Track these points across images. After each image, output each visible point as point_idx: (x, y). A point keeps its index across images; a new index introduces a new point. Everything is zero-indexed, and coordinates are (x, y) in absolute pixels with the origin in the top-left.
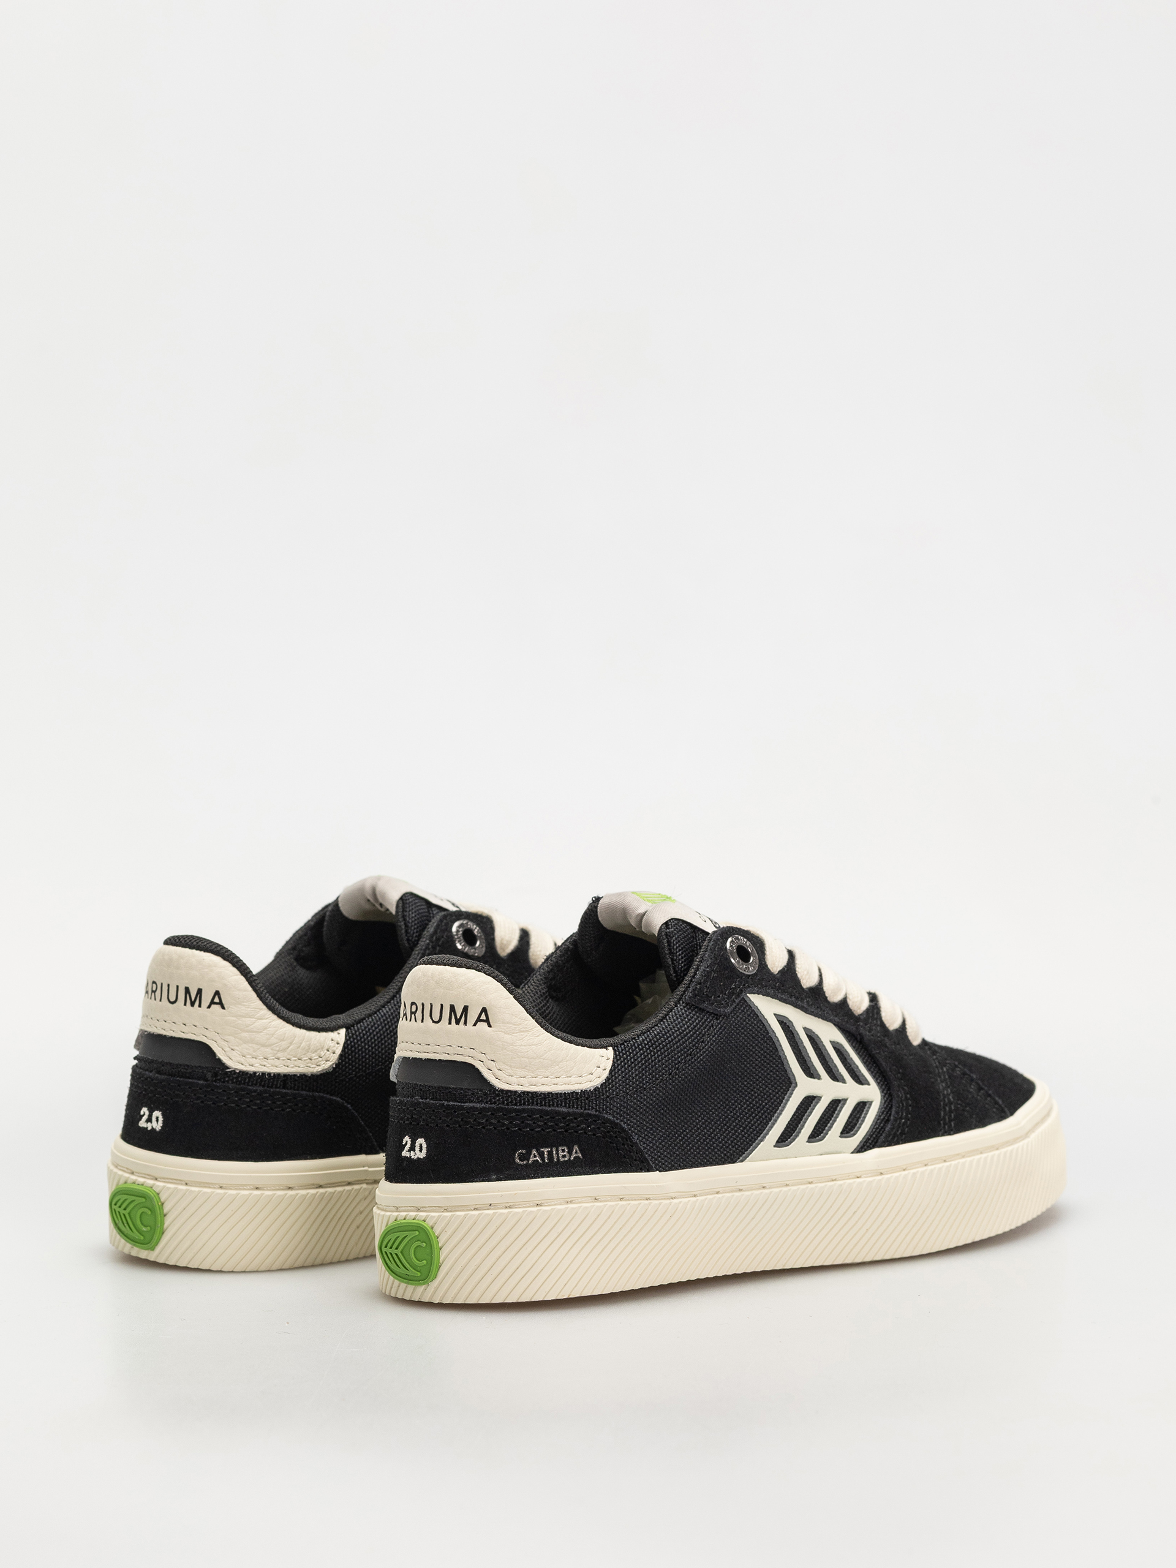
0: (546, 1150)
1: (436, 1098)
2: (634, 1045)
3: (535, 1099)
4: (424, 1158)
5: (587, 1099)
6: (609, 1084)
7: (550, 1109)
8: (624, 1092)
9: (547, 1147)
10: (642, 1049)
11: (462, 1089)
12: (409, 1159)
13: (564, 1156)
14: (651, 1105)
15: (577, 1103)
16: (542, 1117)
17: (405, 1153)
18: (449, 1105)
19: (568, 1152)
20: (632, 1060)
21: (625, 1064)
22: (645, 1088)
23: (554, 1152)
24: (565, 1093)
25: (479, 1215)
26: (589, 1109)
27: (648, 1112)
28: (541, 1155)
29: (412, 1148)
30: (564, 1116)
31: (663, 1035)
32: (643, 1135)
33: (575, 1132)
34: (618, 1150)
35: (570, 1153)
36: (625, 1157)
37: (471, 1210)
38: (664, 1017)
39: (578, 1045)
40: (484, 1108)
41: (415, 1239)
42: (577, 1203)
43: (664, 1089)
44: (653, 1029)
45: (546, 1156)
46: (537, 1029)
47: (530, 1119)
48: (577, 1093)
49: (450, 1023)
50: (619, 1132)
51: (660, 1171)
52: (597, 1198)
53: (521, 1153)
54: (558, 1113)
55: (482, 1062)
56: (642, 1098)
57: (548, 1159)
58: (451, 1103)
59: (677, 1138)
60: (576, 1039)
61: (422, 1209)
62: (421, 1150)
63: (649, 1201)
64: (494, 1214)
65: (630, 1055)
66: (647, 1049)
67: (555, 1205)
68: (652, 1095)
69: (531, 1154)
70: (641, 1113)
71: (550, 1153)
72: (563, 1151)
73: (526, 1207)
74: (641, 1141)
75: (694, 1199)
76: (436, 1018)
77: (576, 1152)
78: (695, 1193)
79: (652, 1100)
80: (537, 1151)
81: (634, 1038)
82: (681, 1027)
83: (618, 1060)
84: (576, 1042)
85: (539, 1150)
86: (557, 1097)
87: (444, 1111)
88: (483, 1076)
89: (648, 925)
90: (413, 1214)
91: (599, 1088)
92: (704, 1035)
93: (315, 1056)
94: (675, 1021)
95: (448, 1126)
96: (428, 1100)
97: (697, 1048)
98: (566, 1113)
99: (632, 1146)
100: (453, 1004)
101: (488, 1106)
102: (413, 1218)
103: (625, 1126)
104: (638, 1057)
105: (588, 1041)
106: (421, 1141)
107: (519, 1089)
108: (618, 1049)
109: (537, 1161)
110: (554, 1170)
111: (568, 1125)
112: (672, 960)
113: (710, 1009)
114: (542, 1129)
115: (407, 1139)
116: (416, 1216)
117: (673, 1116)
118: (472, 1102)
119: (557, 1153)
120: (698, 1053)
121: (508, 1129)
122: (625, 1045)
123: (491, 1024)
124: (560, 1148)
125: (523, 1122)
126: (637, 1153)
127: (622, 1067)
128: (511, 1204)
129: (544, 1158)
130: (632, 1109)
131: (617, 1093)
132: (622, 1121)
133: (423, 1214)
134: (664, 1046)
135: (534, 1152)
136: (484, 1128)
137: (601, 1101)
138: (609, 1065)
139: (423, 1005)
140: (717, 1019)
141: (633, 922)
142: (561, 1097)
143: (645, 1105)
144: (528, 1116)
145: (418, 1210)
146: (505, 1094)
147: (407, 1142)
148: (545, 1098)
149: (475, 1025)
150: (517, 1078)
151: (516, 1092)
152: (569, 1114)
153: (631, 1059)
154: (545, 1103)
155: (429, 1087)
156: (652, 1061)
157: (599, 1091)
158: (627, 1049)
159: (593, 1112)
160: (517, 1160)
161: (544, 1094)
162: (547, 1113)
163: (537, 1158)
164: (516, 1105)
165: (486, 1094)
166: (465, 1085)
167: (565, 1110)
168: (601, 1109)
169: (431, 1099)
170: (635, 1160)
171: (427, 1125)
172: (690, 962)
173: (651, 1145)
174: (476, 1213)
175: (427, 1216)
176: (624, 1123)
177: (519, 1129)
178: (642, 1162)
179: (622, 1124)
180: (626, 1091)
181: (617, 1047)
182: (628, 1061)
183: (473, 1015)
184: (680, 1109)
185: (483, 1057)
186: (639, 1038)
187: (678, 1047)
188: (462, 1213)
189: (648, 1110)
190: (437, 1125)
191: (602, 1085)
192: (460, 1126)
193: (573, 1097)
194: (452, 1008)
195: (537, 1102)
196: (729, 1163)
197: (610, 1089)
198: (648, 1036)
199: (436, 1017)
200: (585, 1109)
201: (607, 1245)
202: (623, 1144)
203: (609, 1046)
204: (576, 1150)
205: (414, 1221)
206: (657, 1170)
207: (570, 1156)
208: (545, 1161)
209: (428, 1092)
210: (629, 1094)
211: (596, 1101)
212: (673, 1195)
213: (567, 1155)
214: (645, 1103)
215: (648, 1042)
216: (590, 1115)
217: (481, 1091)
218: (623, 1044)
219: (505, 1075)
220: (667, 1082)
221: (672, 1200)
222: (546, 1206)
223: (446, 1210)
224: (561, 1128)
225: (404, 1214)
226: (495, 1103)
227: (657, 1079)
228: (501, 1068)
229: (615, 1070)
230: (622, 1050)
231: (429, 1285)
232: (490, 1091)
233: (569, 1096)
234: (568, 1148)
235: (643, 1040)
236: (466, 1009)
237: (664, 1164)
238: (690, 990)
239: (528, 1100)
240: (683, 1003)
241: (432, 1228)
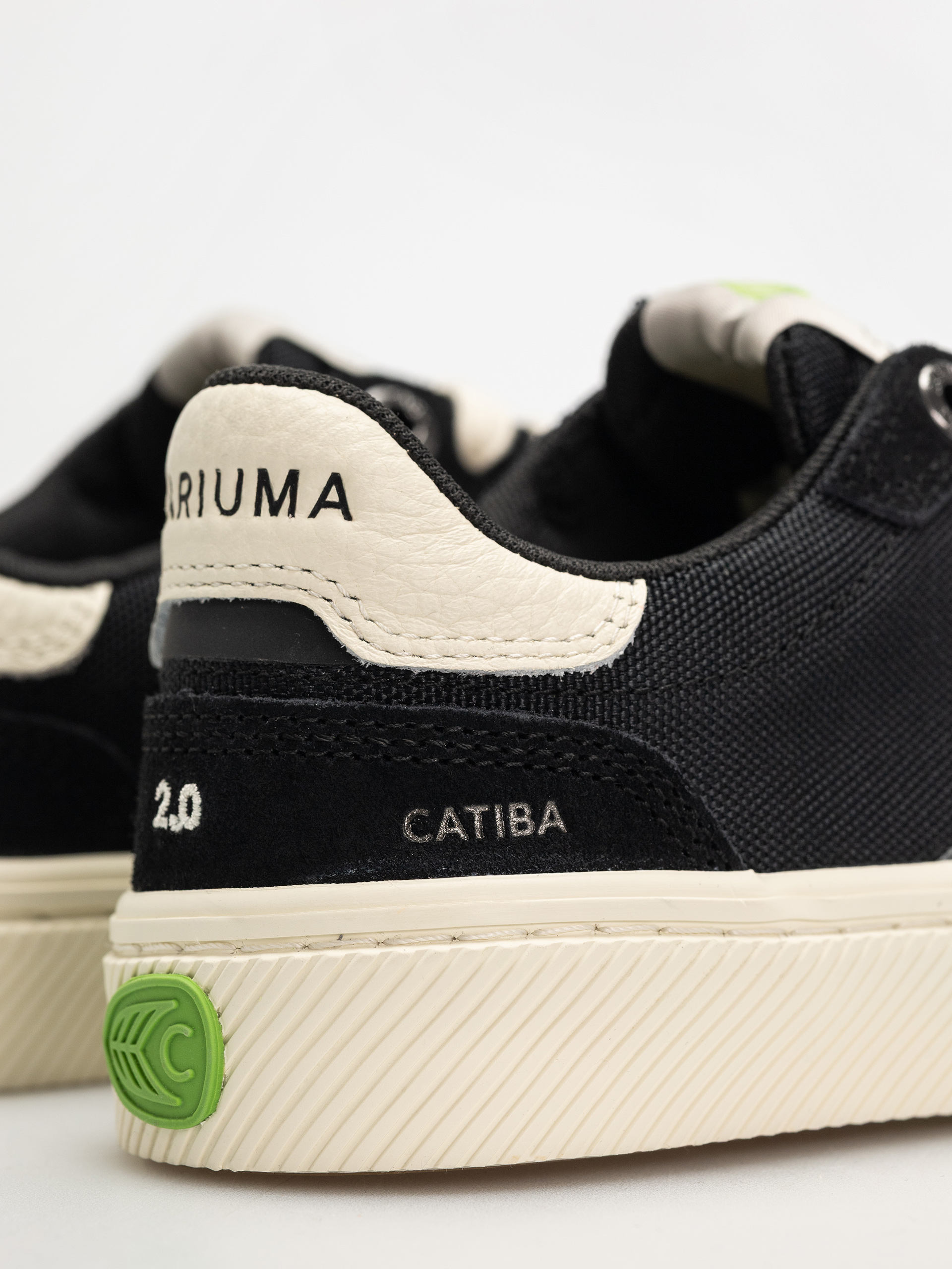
0: (477, 811)
1: (227, 689)
2: (698, 577)
3: (454, 691)
4: (195, 829)
5: (580, 693)
6: (635, 661)
7: (489, 712)
8: (670, 681)
9: (479, 803)
10: (717, 588)
11: (283, 666)
12: (166, 833)
13: (522, 826)
14: (737, 715)
15: (556, 702)
16: (470, 732)
17: (159, 822)
18: (251, 703)
19: (533, 817)
20: (693, 610)
21: (675, 618)
22: (722, 677)
23: (498, 816)
24: (526, 677)
25: (314, 960)
26: (585, 719)
27: (728, 733)
28: (467, 821)
29: (173, 809)
30: (524, 729)
31: (769, 560)
32: (718, 786)
33: (550, 769)
34: (654, 814)
35: (537, 818)
36: (670, 833)
37: (296, 949)
38: (774, 523)
39: (560, 568)
40: (332, 709)
41: (167, 1020)
42: (552, 936)
43: (767, 681)
44: (746, 546)
45: (477, 824)
46: (462, 527)
47: (439, 734)
48: (556, 679)
49: (258, 513)
50: (657, 773)
51: (758, 871)
52: (600, 925)
53: (418, 816)
54: (515, 724)
55: (329, 600)
56: (714, 698)
57: (484, 831)
58: (257, 698)
59: (800, 797)
60: (557, 557)
61: (187, 949)
62: (189, 812)
63: (728, 939)
64: (348, 958)
65: (687, 599)
66: (729, 588)
67: (497, 939)
68: (738, 692)
69: (441, 819)
70: (712, 734)
71: (488, 818)
72: (520, 813)
73: (424, 943)
74: (711, 799)
75: (839, 938)
76: (228, 504)
77: (552, 818)
78: (841, 925)
79: (738, 704)
80: (458, 811)
81: (700, 564)
82: (811, 544)
83: (657, 609)
84: (558, 563)
85: (462, 809)
86: (509, 687)
87: (241, 718)
88: (331, 634)
89: (748, 343)
90: (167, 960)
91: (609, 670)
92: (864, 566)
93: (34, 638)
94: (796, 530)
95: (249, 752)
96: (206, 694)
97: (848, 594)
98: (526, 723)
99: (688, 808)
100: (263, 467)
101: (339, 703)
102: (167, 968)
103: (673, 761)
104: (708, 605)
105: (587, 564)
106: (190, 790)
107: (416, 664)
108: (660, 585)
109: (456, 835)
110: (495, 858)
111: (531, 753)
112: (798, 408)
113: (880, 509)
114: (470, 762)
115: (163, 788)
116: (174, 964)
117: (791, 746)
118: (305, 696)
119: (506, 819)
120: (849, 604)
121: (387, 758)
122: (676, 578)
123: (352, 511)
124: (513, 807)
125: (422, 743)
126: (700, 825)
127: (667, 624)
128: (391, 936)
129: (473, 828)
130: (690, 723)
131: (654, 682)
132: (665, 749)
133: (188, 960)
134: (769, 584)
135: (449, 813)
136: (330, 755)
137: (615, 700)
138: (635, 616)
139: (202, 475)
140: (896, 534)
141: (715, 341)
142: (516, 686)
143: (721, 716)
144: (436, 728)
145: (181, 951)
146: (384, 676)
147: (162, 796)
148: (477, 689)
149: (313, 514)
150: (410, 638)
151: (407, 672)
152: (534, 726)
153: (689, 606)
154: (479, 701)
155: (213, 664)
156: (741, 616)
157: (610, 676)
158: (681, 585)
159: (594, 725)
160: (409, 834)
161: (476, 678)
162: (482, 722)
163: (457, 829)
164: (408, 702)
165: (336, 677)
166: (290, 657)
167: (524, 716)
168: (615, 720)
169: (215, 692)
170: (697, 841)
171: (205, 752)
172: (834, 412)
173: (737, 809)
174: (307, 955)
175: (197, 965)
176: (672, 755)
177: (415, 760)
178: (714, 847)
179: (666, 755)
180: (676, 679)
181: (658, 580)
182: (682, 612)
183: (308, 494)
184: (806, 731)
185: (330, 590)
186: (710, 564)
187: (802, 588)
188: (272, 958)
189: (729, 727)
190: (225, 752)
191: (617, 662)
192: (276, 753)
193: (545, 687)
194: (263, 477)
195: (458, 695)
196: (923, 860)
197: (636, 672)
198: (733, 560)
199: (228, 502)
200: (576, 718)
201: (624, 1040)
202: (667, 803)
203: (637, 577)
204: (551, 813)
205: (169, 977)
206: (750, 867)
207: (537, 827)
208: (475, 836)
209: (209, 677)
210: (684, 686)
211: (603, 700)
212: (788, 926)
213: (530, 824)
214: (722, 710)
215: (732, 574)
216: (585, 730)
217: (326, 669)
218: (672, 574)
219: (381, 632)
220: (775, 665)
221: (784, 939)
222: (474, 941)
223: (240, 950)
224: (516, 758)
225: (149, 961)
226: (358, 698)
227: (751, 657)
228: (373, 614)
229: (649, 629)
230: (669, 587)
231: (201, 1128)
232: (347, 669)
233: (537, 685)
234: (533, 807)
235: (721, 569)
236: (293, 478)
237: (766, 855)
238: (835, 464)
239: (437, 691)
240: (818, 493)
241: (207, 992)
